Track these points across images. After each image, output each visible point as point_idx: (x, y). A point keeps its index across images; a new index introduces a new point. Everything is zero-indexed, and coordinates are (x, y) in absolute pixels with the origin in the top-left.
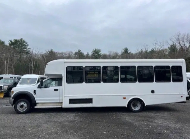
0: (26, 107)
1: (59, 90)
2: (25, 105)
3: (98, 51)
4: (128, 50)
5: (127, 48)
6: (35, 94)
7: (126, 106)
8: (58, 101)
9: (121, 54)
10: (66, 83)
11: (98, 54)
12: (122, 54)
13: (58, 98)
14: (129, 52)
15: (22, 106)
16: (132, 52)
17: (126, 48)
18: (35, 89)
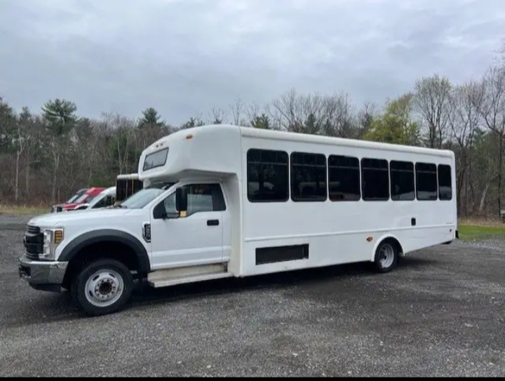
0: (119, 290)
1: (220, 222)
2: (117, 282)
3: (65, 107)
4: (157, 116)
5: (153, 110)
6: (149, 238)
7: (373, 260)
8: (219, 259)
9: (138, 124)
10: (247, 200)
11: (65, 117)
12: (141, 126)
13: (218, 248)
14: (158, 121)
15: (106, 287)
16: (167, 124)
17: (151, 109)
18: (149, 223)
